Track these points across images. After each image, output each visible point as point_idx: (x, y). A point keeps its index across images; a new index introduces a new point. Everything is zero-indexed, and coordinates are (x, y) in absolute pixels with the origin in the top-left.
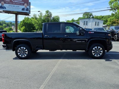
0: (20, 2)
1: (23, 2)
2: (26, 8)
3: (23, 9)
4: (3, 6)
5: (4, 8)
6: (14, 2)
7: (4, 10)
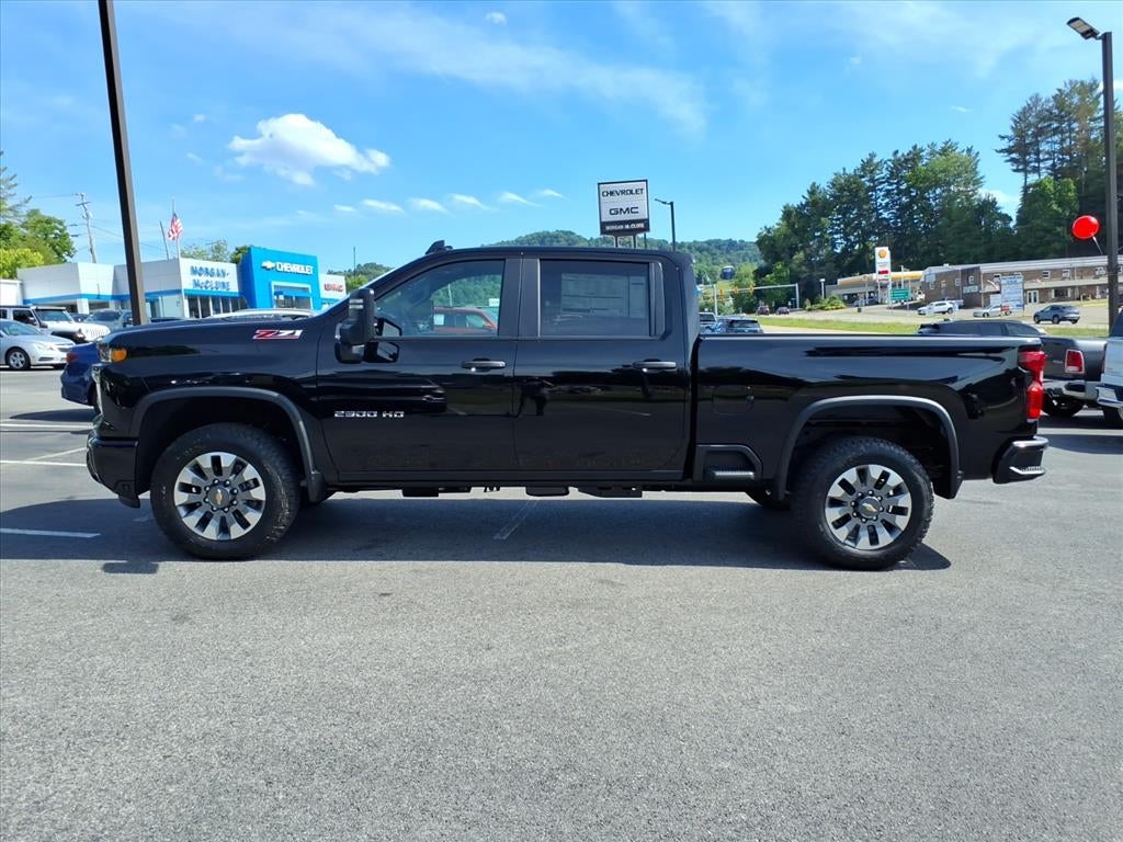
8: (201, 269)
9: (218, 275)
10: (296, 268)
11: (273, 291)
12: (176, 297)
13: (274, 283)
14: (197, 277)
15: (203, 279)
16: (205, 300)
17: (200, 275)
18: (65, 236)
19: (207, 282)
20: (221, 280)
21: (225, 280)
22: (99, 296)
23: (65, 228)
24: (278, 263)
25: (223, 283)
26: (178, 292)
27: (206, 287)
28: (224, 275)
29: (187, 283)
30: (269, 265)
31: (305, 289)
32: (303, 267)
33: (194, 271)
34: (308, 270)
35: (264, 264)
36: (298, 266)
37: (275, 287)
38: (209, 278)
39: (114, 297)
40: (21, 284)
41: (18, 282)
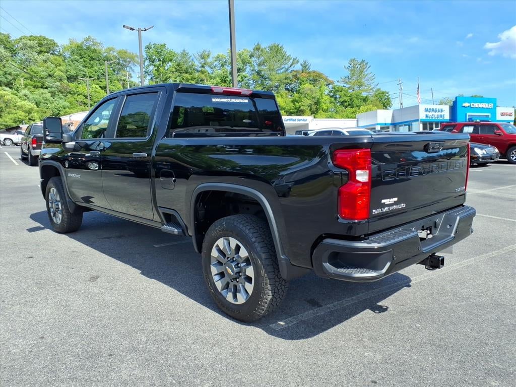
8: (430, 109)
9: (439, 111)
10: (482, 105)
11: (468, 117)
12: (417, 123)
13: (468, 114)
14: (428, 113)
15: (430, 114)
16: (431, 124)
17: (429, 112)
18: (388, 99)
19: (433, 115)
20: (440, 114)
21: (442, 114)
22: (386, 124)
23: (389, 95)
24: (472, 104)
25: (441, 115)
26: (417, 120)
27: (432, 118)
28: (442, 111)
29: (422, 116)
30: (466, 104)
31: (487, 116)
32: (487, 104)
33: (426, 110)
34: (491, 105)
35: (464, 105)
36: (484, 104)
37: (469, 115)
38: (434, 113)
39: (391, 124)
40: (357, 121)
41: (356, 119)
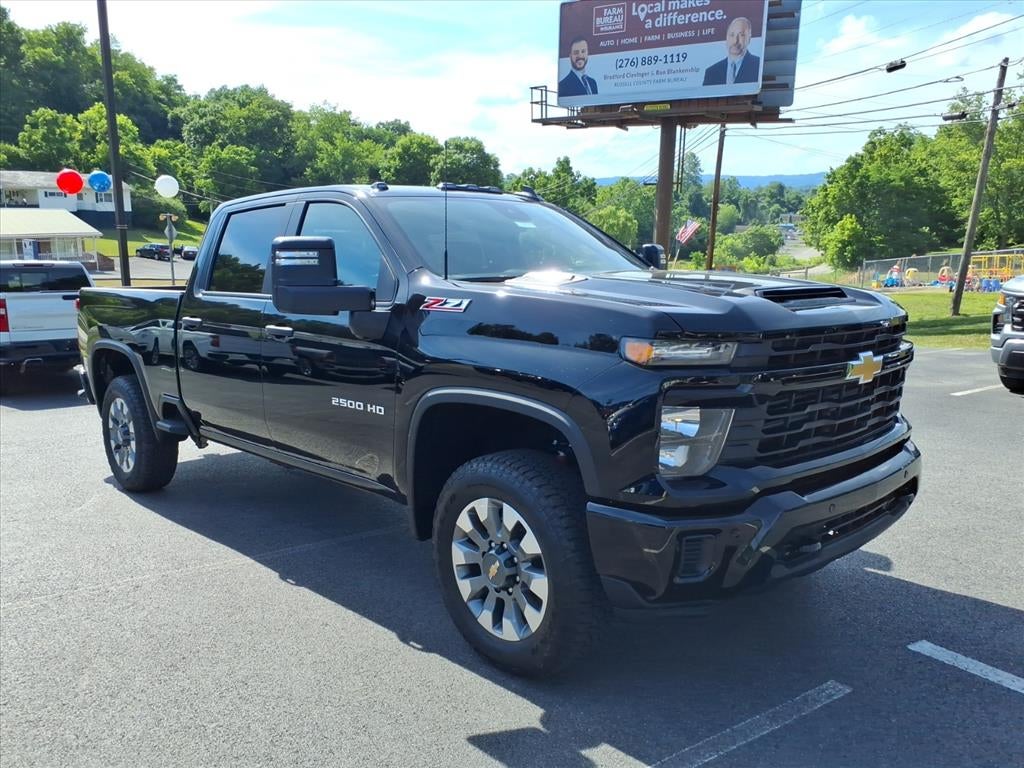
0: (695, 18)
1: (719, 14)
2: (738, 60)
3: (716, 74)
4: (579, 75)
5: (584, 92)
6: (654, 31)
7: (589, 100)
